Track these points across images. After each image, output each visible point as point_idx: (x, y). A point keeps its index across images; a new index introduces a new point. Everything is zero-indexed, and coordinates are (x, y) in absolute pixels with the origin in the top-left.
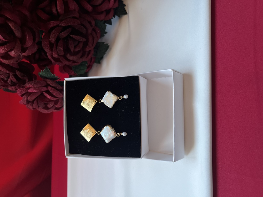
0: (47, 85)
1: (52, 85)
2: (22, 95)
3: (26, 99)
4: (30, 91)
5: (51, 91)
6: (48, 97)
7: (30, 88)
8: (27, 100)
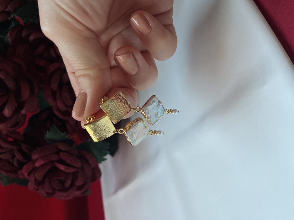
0: (58, 152)
1: (63, 149)
2: (29, 174)
3: (33, 178)
4: (37, 165)
5: (63, 158)
6: (62, 168)
7: (36, 160)
8: (36, 180)
